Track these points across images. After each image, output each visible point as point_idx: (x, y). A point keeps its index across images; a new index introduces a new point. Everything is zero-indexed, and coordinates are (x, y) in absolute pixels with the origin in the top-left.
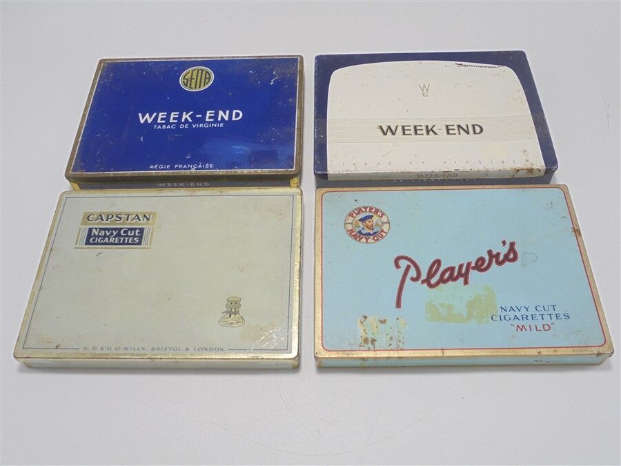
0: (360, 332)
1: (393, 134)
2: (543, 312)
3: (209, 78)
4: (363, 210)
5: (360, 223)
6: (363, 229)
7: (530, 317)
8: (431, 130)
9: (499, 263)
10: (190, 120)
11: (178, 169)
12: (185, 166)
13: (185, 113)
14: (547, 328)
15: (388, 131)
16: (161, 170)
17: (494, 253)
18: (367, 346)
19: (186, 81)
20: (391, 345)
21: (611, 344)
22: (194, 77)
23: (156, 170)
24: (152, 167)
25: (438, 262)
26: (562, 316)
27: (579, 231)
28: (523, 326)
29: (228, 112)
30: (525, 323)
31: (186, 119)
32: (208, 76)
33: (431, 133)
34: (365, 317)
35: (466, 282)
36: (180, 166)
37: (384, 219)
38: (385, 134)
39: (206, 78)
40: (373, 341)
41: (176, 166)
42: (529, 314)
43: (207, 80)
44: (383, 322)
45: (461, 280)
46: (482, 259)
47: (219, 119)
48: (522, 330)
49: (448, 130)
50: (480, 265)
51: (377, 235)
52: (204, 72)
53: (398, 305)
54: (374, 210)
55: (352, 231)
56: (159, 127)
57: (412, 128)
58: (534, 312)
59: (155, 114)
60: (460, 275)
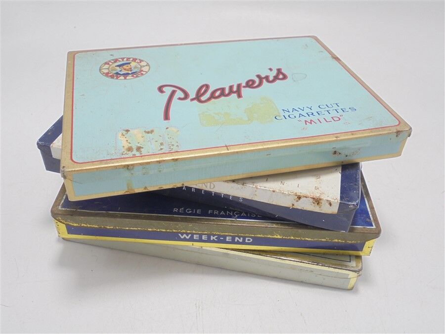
2: (327, 109)
4: (120, 60)
5: (117, 68)
6: (121, 71)
7: (316, 114)
9: (270, 82)
14: (336, 119)
17: (263, 76)
18: (131, 154)
20: (161, 149)
25: (207, 86)
26: (348, 110)
27: (338, 58)
28: (311, 120)
35: (240, 97)
37: (143, 64)
40: (139, 149)
42: (314, 112)
44: (150, 132)
46: (251, 81)
48: (311, 123)
50: (251, 85)
51: (136, 74)
53: (167, 118)
54: (131, 59)
55: (108, 73)
58: (319, 110)
60: (232, 92)
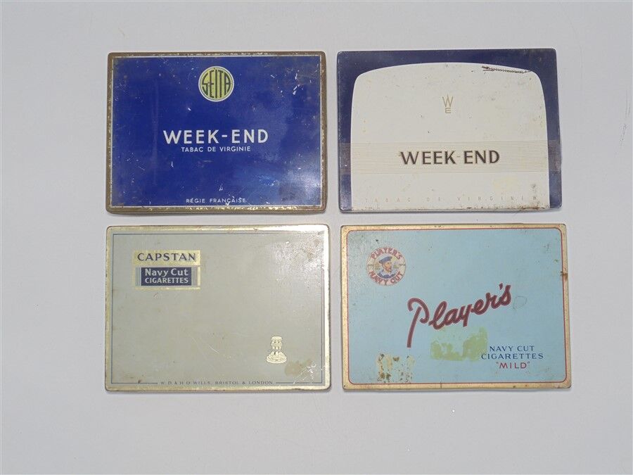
0: (378, 369)
1: (414, 163)
2: (523, 352)
3: (229, 84)
4: (383, 250)
5: (381, 264)
6: (383, 271)
7: (512, 357)
8: (450, 157)
9: (495, 306)
10: (217, 142)
11: (213, 204)
12: (219, 201)
13: (210, 131)
14: (523, 366)
15: (409, 158)
16: (197, 204)
17: (492, 296)
18: (383, 380)
19: (205, 86)
20: (401, 380)
21: (570, 381)
22: (213, 81)
23: (192, 204)
24: (188, 201)
25: (444, 304)
26: (537, 356)
27: (566, 275)
28: (505, 364)
29: (253, 131)
30: (507, 361)
31: (212, 139)
32: (227, 81)
33: (449, 161)
34: (383, 355)
35: (465, 324)
36: (215, 200)
37: (401, 261)
38: (406, 163)
39: (226, 84)
40: (388, 376)
41: (211, 200)
42: (511, 353)
43: (227, 86)
44: (396, 360)
45: (462, 321)
46: (480, 302)
47: (245, 141)
48: (504, 367)
49: (466, 157)
50: (479, 308)
51: (395, 278)
52: (223, 75)
53: (409, 345)
54: (392, 251)
55: (373, 273)
56: (187, 150)
57: (432, 155)
58: (516, 351)
59: (180, 132)
60: (461, 317)
